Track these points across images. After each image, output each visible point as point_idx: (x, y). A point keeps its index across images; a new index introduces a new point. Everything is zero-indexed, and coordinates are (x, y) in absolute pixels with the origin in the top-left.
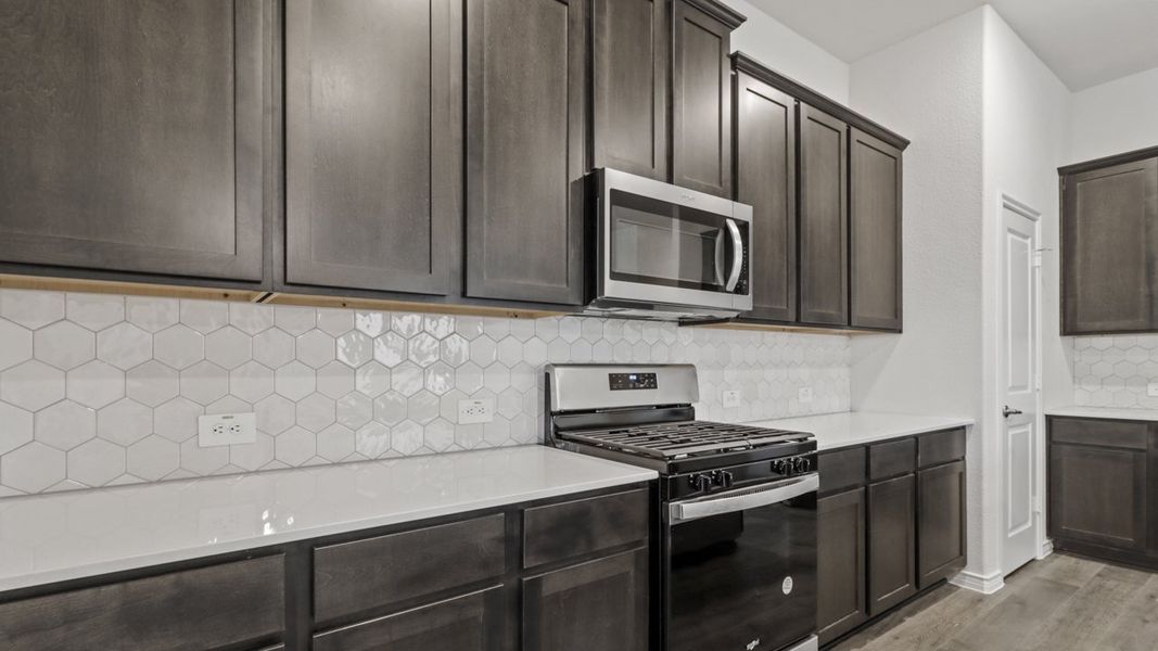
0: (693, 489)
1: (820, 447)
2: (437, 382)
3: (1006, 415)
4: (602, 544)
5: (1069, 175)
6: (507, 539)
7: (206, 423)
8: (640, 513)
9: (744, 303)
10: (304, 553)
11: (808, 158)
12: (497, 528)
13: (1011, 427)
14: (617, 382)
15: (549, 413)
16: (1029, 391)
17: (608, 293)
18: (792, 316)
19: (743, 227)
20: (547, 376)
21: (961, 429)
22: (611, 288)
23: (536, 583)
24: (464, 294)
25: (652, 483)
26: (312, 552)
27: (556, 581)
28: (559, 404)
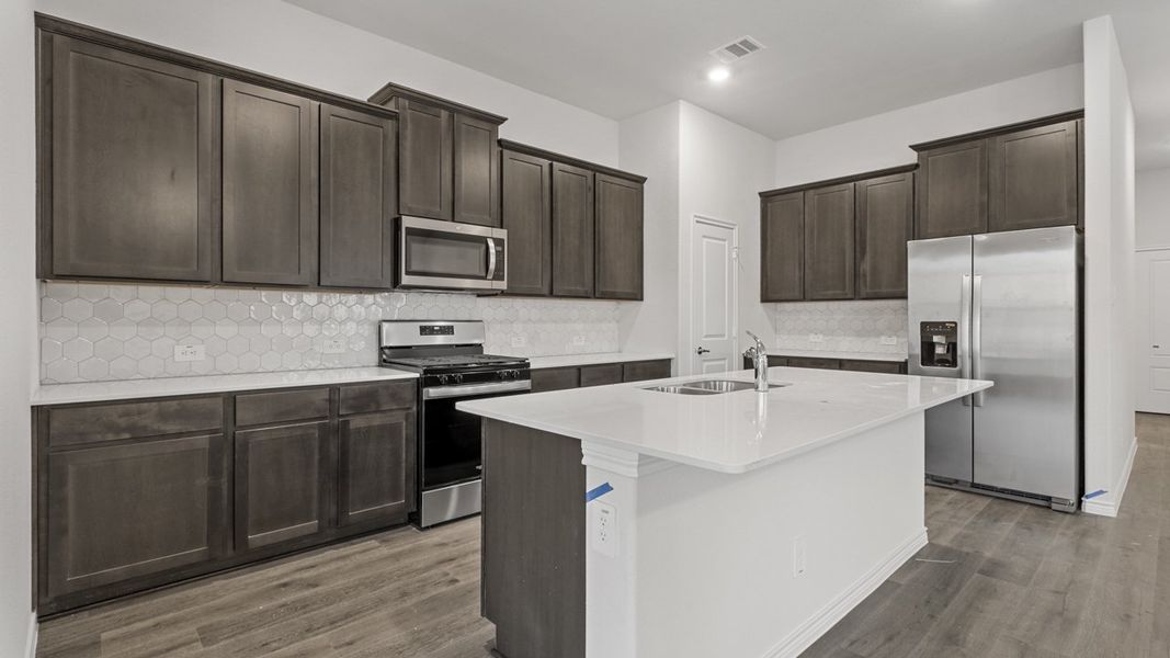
0: (436, 383)
1: (532, 367)
2: (310, 330)
3: (700, 353)
4: (385, 407)
5: (766, 197)
6: (330, 401)
7: (179, 349)
8: (409, 394)
9: (503, 285)
10: (231, 398)
11: (559, 194)
12: (325, 395)
13: (705, 361)
14: (424, 331)
15: (381, 349)
16: (726, 338)
17: (403, 283)
18: (546, 290)
19: (499, 242)
20: (380, 327)
21: (669, 360)
22: (406, 280)
23: (346, 423)
24: (319, 284)
25: (418, 379)
26: (235, 398)
27: (357, 422)
28: (384, 344)
